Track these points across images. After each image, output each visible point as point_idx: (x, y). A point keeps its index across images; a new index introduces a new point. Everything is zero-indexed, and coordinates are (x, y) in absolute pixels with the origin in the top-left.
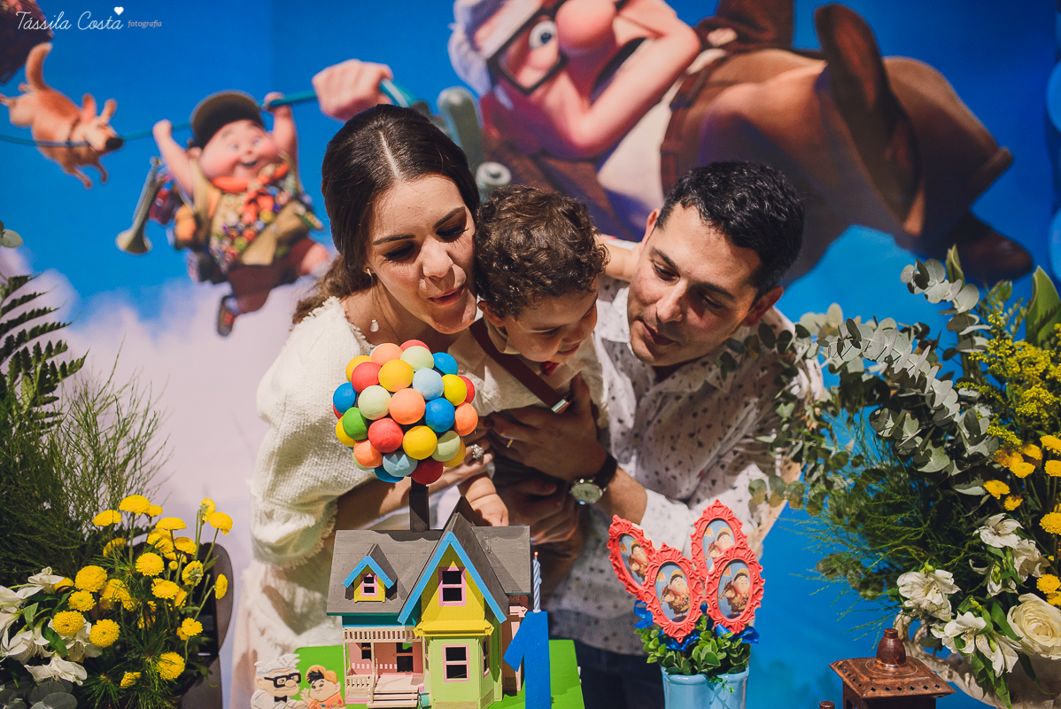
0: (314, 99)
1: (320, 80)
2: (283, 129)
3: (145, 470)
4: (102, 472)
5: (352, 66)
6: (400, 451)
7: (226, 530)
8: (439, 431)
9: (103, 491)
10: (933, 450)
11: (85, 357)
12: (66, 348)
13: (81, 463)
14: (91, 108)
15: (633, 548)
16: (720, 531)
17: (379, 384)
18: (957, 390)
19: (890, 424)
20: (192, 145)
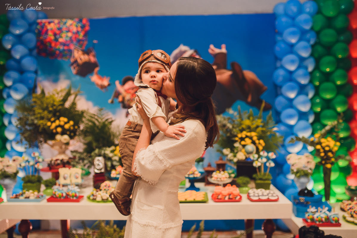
20: (122, 85)
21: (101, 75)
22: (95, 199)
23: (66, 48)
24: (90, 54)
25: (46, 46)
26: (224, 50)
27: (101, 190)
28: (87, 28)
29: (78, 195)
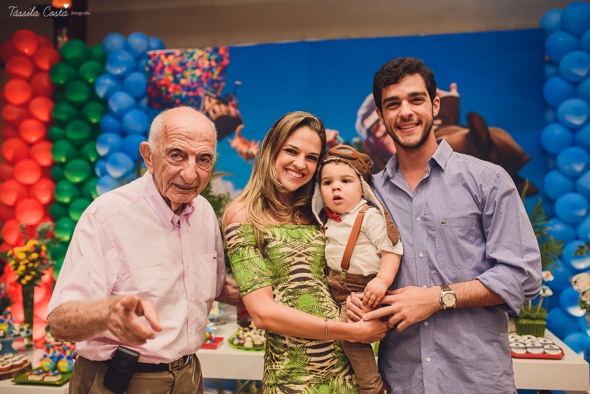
21: (247, 138)
22: (242, 345)
23: (191, 94)
24: (230, 104)
25: (161, 91)
26: (454, 93)
27: (251, 329)
28: (226, 62)
29: (214, 336)
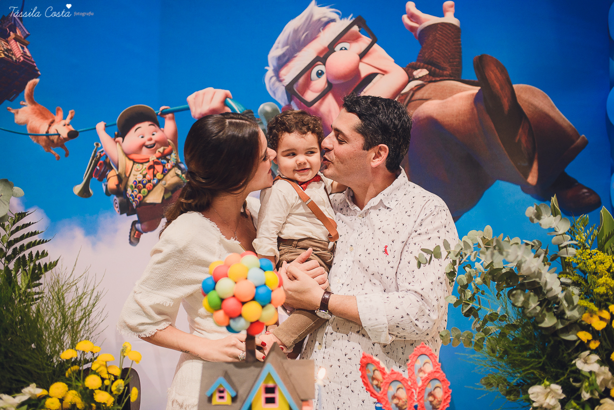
0: (188, 109)
1: (190, 98)
2: (169, 126)
3: (91, 325)
4: (66, 327)
5: (210, 90)
6: (240, 316)
7: (138, 361)
8: (263, 304)
9: (67, 339)
10: (547, 314)
11: (58, 260)
12: (47, 254)
13: (55, 322)
14: (61, 114)
15: (374, 371)
16: (424, 361)
17: (227, 277)
18: (559, 278)
19: (522, 299)
20: (117, 136)
26: (449, 18)
